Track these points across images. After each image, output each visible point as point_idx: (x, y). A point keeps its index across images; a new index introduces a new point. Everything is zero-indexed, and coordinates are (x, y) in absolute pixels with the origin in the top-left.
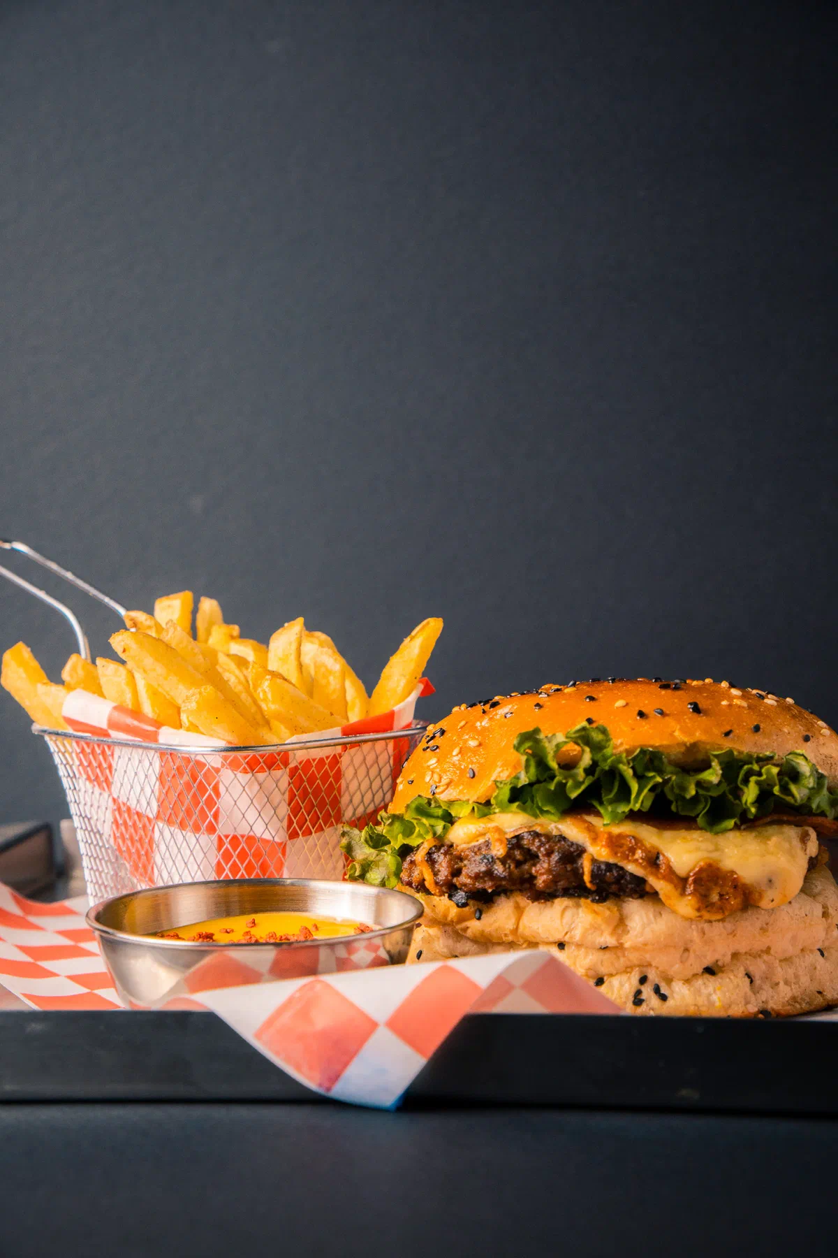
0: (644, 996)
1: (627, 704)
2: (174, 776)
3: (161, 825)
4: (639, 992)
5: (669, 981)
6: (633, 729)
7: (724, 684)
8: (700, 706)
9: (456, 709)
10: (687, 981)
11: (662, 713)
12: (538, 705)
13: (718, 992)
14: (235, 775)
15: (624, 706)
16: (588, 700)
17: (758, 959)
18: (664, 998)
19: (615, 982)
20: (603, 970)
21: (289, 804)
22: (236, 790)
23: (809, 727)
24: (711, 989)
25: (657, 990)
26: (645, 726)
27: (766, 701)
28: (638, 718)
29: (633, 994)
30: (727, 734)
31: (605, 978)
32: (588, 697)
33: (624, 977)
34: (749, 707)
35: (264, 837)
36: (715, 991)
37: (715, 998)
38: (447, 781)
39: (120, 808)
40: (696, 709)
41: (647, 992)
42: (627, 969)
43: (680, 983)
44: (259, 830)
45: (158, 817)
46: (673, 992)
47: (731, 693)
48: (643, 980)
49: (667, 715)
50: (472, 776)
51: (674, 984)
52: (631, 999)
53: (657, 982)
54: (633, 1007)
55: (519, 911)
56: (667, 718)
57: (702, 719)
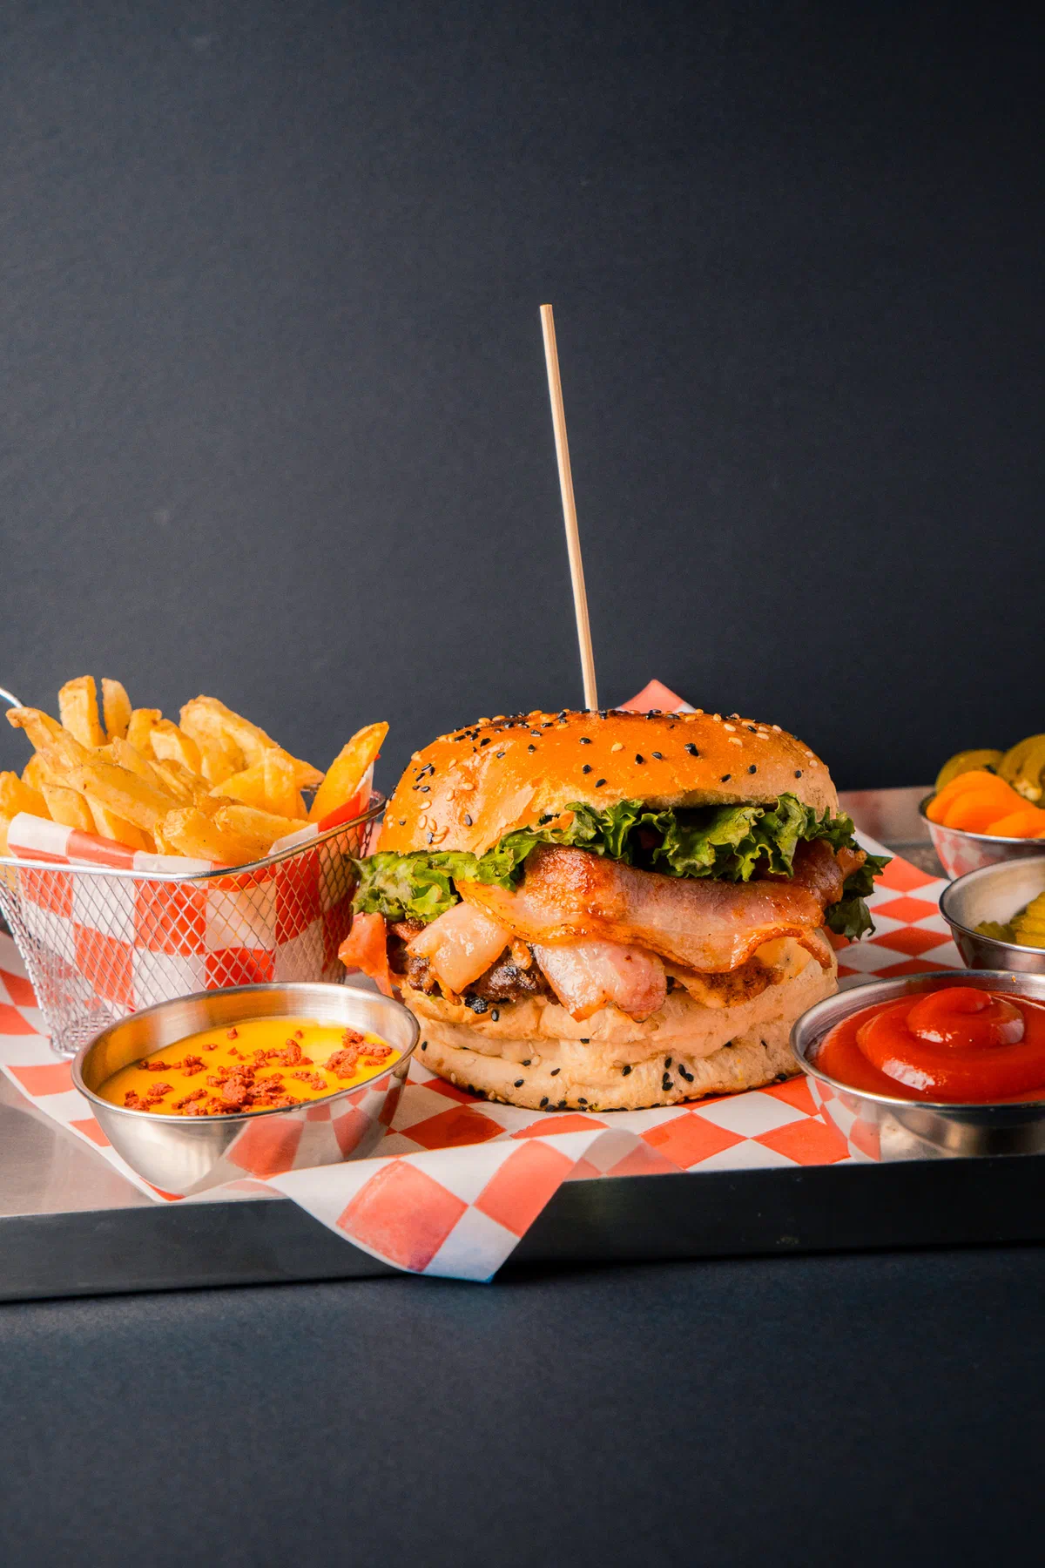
0: (672, 1079)
1: (624, 747)
2: (155, 903)
3: (141, 950)
4: (666, 1076)
5: (691, 1059)
6: (633, 777)
7: (717, 718)
8: (697, 748)
9: (442, 739)
10: (709, 1058)
11: (660, 757)
12: (532, 747)
13: (738, 1064)
14: (226, 895)
15: (621, 750)
16: (582, 743)
17: (772, 1026)
18: (689, 1078)
19: (643, 1069)
20: (630, 1060)
21: (277, 912)
22: (227, 908)
23: (800, 759)
24: (731, 1063)
25: (682, 1071)
26: (644, 773)
27: (759, 735)
28: (636, 763)
29: (661, 1079)
30: (725, 779)
31: (632, 1067)
32: (582, 739)
33: (651, 1064)
34: (745, 745)
35: (256, 948)
36: (735, 1064)
37: (737, 1071)
38: (444, 830)
39: (84, 935)
40: (694, 751)
41: (674, 1076)
42: (653, 1057)
43: (703, 1061)
44: (252, 943)
45: (135, 944)
46: (696, 1069)
47: (725, 729)
48: (668, 1063)
49: (665, 759)
50: (469, 823)
51: (696, 1061)
52: (661, 1085)
53: (681, 1063)
54: (664, 1092)
55: (539, 1010)
56: (665, 763)
57: (699, 761)
